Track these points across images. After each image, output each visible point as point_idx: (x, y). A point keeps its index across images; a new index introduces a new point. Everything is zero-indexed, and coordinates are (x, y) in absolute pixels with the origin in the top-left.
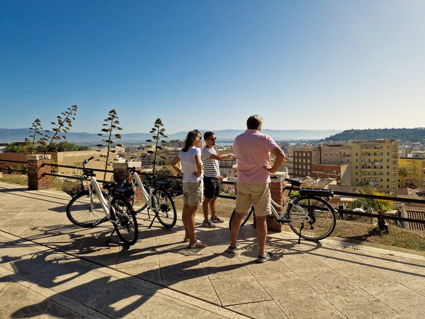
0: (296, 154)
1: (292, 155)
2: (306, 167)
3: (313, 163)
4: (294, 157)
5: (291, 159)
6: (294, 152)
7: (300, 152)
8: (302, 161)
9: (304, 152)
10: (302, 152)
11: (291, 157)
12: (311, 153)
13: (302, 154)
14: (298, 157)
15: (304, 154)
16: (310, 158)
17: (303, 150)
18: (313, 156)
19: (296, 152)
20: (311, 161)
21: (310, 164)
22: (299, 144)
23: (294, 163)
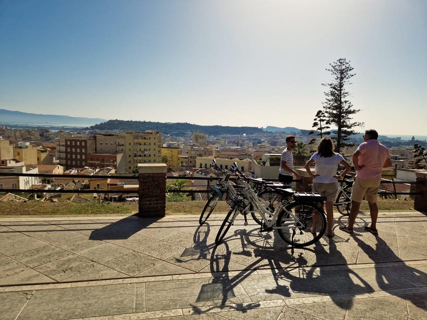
0: (69, 143)
1: (64, 144)
2: (81, 157)
3: (88, 152)
4: (66, 146)
5: (63, 149)
6: (66, 141)
7: (73, 140)
8: (76, 150)
9: (79, 141)
10: (76, 141)
11: (63, 146)
12: (85, 141)
13: (76, 143)
14: (71, 146)
15: (78, 143)
16: (85, 147)
17: (77, 139)
18: (88, 145)
19: (69, 140)
20: (86, 150)
21: (85, 154)
22: (61, 132)
23: (66, 152)
